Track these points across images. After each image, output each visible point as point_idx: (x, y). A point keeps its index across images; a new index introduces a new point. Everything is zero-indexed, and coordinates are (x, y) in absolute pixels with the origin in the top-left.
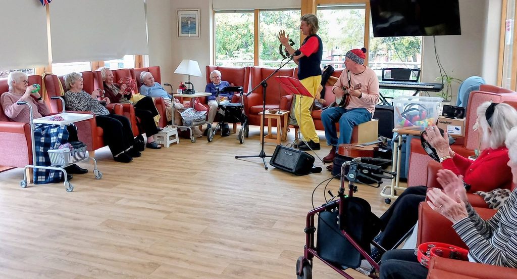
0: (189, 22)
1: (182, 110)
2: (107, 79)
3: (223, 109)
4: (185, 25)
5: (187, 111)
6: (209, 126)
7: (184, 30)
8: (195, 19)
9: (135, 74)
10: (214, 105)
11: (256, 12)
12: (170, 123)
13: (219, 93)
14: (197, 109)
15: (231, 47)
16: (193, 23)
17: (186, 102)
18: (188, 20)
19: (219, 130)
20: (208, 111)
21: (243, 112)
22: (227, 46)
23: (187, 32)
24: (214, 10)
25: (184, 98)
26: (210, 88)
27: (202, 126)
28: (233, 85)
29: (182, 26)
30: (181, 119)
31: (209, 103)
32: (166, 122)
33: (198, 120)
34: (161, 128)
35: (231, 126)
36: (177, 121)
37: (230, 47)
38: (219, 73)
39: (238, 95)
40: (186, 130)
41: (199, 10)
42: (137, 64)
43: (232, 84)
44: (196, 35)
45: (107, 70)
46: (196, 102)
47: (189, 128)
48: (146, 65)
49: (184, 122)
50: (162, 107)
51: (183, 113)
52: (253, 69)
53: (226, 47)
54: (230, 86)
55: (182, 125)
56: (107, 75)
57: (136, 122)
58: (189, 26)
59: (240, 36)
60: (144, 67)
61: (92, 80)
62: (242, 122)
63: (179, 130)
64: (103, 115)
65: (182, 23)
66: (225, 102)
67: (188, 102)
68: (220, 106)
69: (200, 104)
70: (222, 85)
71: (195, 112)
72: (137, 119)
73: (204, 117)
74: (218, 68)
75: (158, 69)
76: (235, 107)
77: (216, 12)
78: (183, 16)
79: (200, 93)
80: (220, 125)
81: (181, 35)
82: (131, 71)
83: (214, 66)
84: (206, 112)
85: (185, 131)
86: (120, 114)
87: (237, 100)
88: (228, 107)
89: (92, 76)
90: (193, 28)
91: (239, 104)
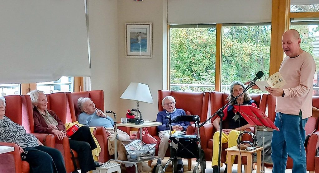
0: (139, 38)
1: (127, 142)
2: (39, 104)
3: (175, 141)
4: (134, 42)
5: (133, 143)
6: (159, 162)
7: (133, 48)
8: (146, 34)
9: (73, 99)
10: (166, 137)
11: (218, 27)
12: (112, 157)
13: (170, 123)
14: (146, 142)
15: (199, 68)
16: (144, 40)
17: (132, 133)
18: (138, 36)
19: (170, 167)
20: (158, 144)
21: (199, 146)
22: (194, 67)
23: (137, 50)
24: (169, 24)
25: (131, 128)
26: (161, 117)
27: (151, 162)
28: (189, 114)
29: (131, 43)
30: (126, 153)
31: (160, 135)
32: (108, 157)
33: (145, 155)
34: (100, 163)
35: (185, 162)
36: (121, 155)
37: (197, 68)
38: (172, 99)
39: (193, 125)
40: (132, 166)
41: (151, 24)
42: (77, 88)
43: (189, 112)
44: (148, 54)
45: (40, 93)
46: (144, 133)
47: (135, 163)
48: (88, 88)
49: (128, 157)
50: (104, 138)
51: (127, 146)
52: (213, 95)
53: (192, 68)
54: (185, 115)
55: (127, 160)
56: (39, 100)
57: (71, 157)
58: (140, 42)
59: (208, 55)
60: (84, 91)
61: (19, 105)
62: (197, 157)
63: (123, 166)
64: (30, 146)
65: (131, 39)
66: (178, 134)
67: (135, 133)
68: (172, 139)
69: (149, 135)
70: (176, 113)
71: (142, 144)
72: (72, 153)
73: (153, 151)
74: (172, 94)
75: (101, 93)
76: (190, 139)
77: (171, 26)
78: (132, 30)
79: (149, 122)
80: (171, 160)
81: (129, 53)
82: (68, 95)
83: (168, 91)
84: (156, 145)
85: (130, 167)
86: (52, 146)
87: (193, 131)
88: (182, 140)
89: (19, 100)
90: (144, 45)
91: (195, 137)
